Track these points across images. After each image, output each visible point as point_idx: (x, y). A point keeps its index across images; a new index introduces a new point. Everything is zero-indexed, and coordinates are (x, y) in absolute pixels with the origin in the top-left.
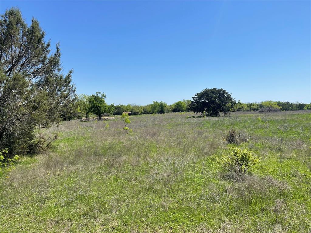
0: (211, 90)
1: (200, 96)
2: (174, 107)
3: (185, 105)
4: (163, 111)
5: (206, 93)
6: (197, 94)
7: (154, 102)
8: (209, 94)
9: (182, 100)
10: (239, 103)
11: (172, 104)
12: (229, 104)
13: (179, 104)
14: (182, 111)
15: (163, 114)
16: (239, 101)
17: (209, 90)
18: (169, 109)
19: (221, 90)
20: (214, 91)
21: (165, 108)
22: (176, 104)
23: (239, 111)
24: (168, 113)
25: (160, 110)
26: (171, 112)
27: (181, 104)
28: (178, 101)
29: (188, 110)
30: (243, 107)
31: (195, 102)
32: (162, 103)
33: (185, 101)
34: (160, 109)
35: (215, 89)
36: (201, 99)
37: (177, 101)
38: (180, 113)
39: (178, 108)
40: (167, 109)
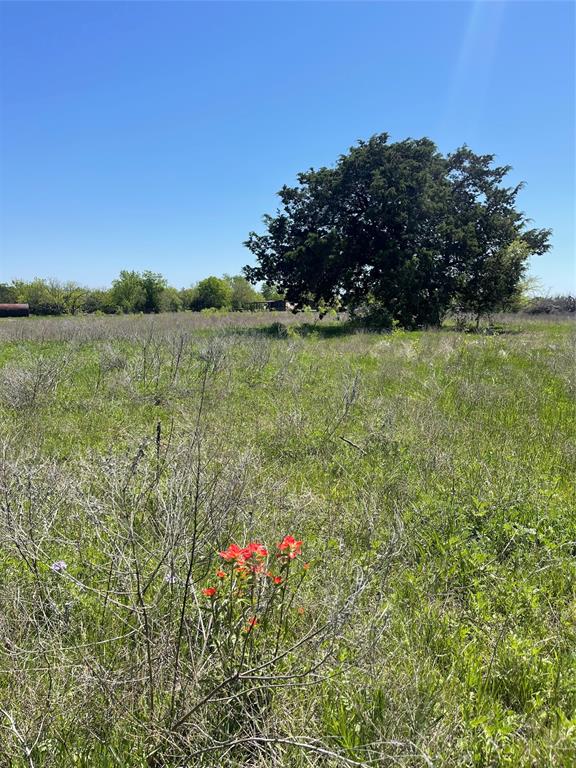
2: (193, 296)
4: (154, 305)
7: (123, 274)
9: (219, 276)
11: (187, 287)
13: (210, 286)
15: (151, 317)
18: (178, 301)
21: (160, 295)
22: (201, 284)
24: (175, 314)
25: (143, 299)
26: (184, 310)
27: (218, 284)
28: (207, 278)
32: (152, 277)
33: (228, 279)
34: (144, 297)
39: (205, 298)
40: (170, 301)
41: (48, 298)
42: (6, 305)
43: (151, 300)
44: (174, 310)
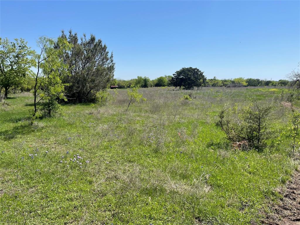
1: (179, 73)
2: (156, 82)
3: (167, 80)
5: (183, 71)
6: (177, 72)
7: (138, 77)
8: (186, 72)
9: (163, 76)
10: (214, 79)
11: (154, 79)
12: (201, 80)
13: (161, 79)
14: (164, 86)
15: (146, 88)
16: (215, 77)
17: (186, 69)
18: (152, 84)
19: (196, 69)
20: (190, 70)
21: (148, 83)
22: (158, 79)
23: (214, 86)
25: (144, 84)
26: (154, 86)
27: (163, 79)
29: (169, 85)
30: (217, 83)
31: (175, 78)
32: (146, 78)
33: (166, 77)
34: (144, 83)
35: (191, 68)
36: (179, 76)
37: (159, 77)
38: (161, 88)
39: (159, 83)
40: (150, 84)
41: (122, 84)
42: (113, 86)
43: (146, 84)
44: (151, 87)
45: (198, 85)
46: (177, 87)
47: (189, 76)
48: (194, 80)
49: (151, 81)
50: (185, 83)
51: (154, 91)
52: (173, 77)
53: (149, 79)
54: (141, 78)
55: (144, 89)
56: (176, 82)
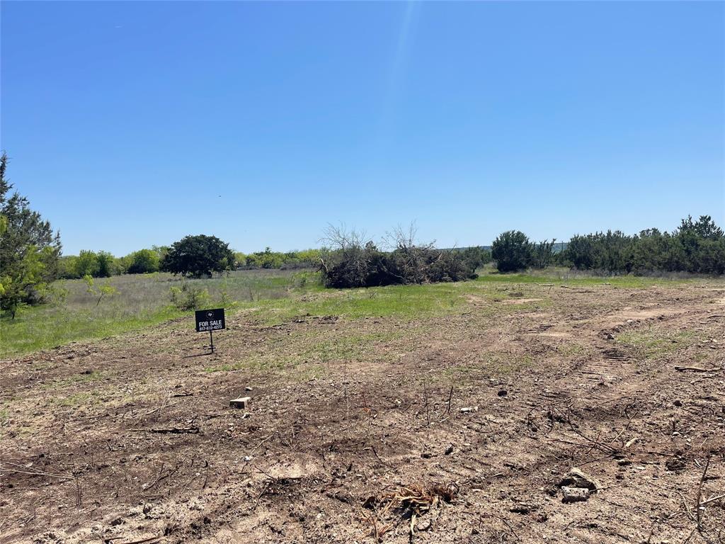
0: (196, 238)
1: (180, 246)
2: (130, 263)
3: (158, 257)
4: (106, 272)
5: (188, 243)
6: (175, 243)
7: (82, 252)
8: (194, 244)
10: (266, 252)
11: (124, 255)
13: (142, 256)
14: (151, 271)
15: (105, 279)
16: (268, 249)
17: (194, 238)
18: (121, 268)
19: (213, 238)
20: (202, 240)
21: (109, 265)
22: (136, 255)
23: (267, 268)
24: (119, 277)
25: (98, 269)
26: (125, 273)
27: (149, 255)
28: (141, 250)
29: (163, 268)
30: (273, 260)
31: (171, 257)
32: (104, 254)
33: (156, 249)
34: (102, 268)
35: (203, 236)
36: (180, 252)
37: (138, 249)
38: (146, 275)
39: (139, 265)
40: (115, 268)
43: (104, 267)
44: (119, 274)
45: (220, 269)
46: (177, 273)
47: (200, 252)
48: (209, 260)
49: (117, 261)
50: (192, 265)
51: (127, 283)
52: (167, 255)
53: (112, 258)
54: (89, 254)
55: (99, 280)
56: (175, 264)
